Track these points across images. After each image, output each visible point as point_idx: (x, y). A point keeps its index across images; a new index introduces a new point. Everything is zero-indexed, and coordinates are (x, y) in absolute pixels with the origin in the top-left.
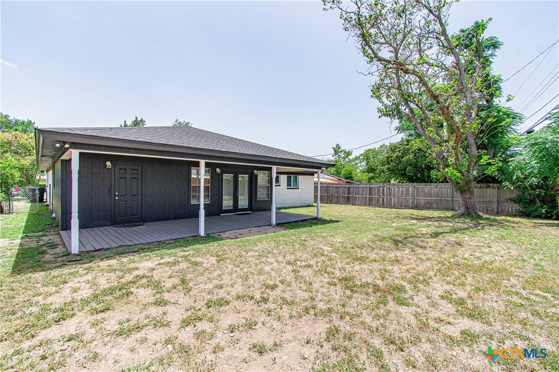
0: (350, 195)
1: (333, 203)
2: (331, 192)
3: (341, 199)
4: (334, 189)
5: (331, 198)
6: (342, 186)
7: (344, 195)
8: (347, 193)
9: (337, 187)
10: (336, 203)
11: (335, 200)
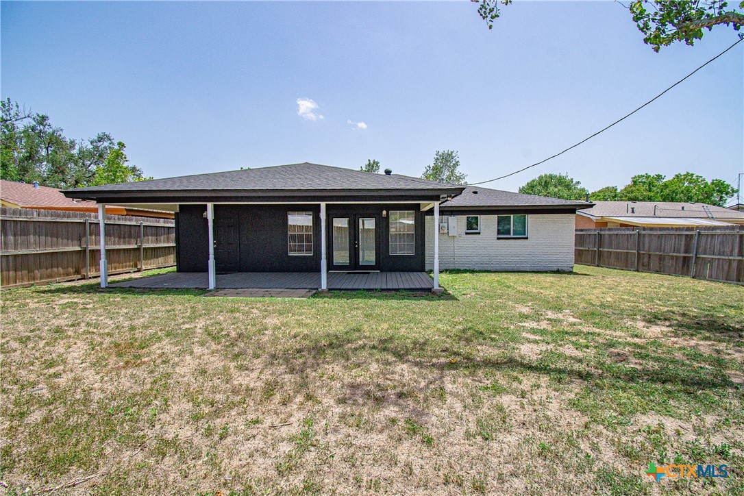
0: (691, 255)
1: (649, 270)
2: (646, 248)
3: (668, 262)
4: (655, 242)
5: (646, 260)
6: (671, 232)
7: (675, 254)
8: (683, 249)
9: (659, 236)
10: (657, 272)
11: (654, 264)
